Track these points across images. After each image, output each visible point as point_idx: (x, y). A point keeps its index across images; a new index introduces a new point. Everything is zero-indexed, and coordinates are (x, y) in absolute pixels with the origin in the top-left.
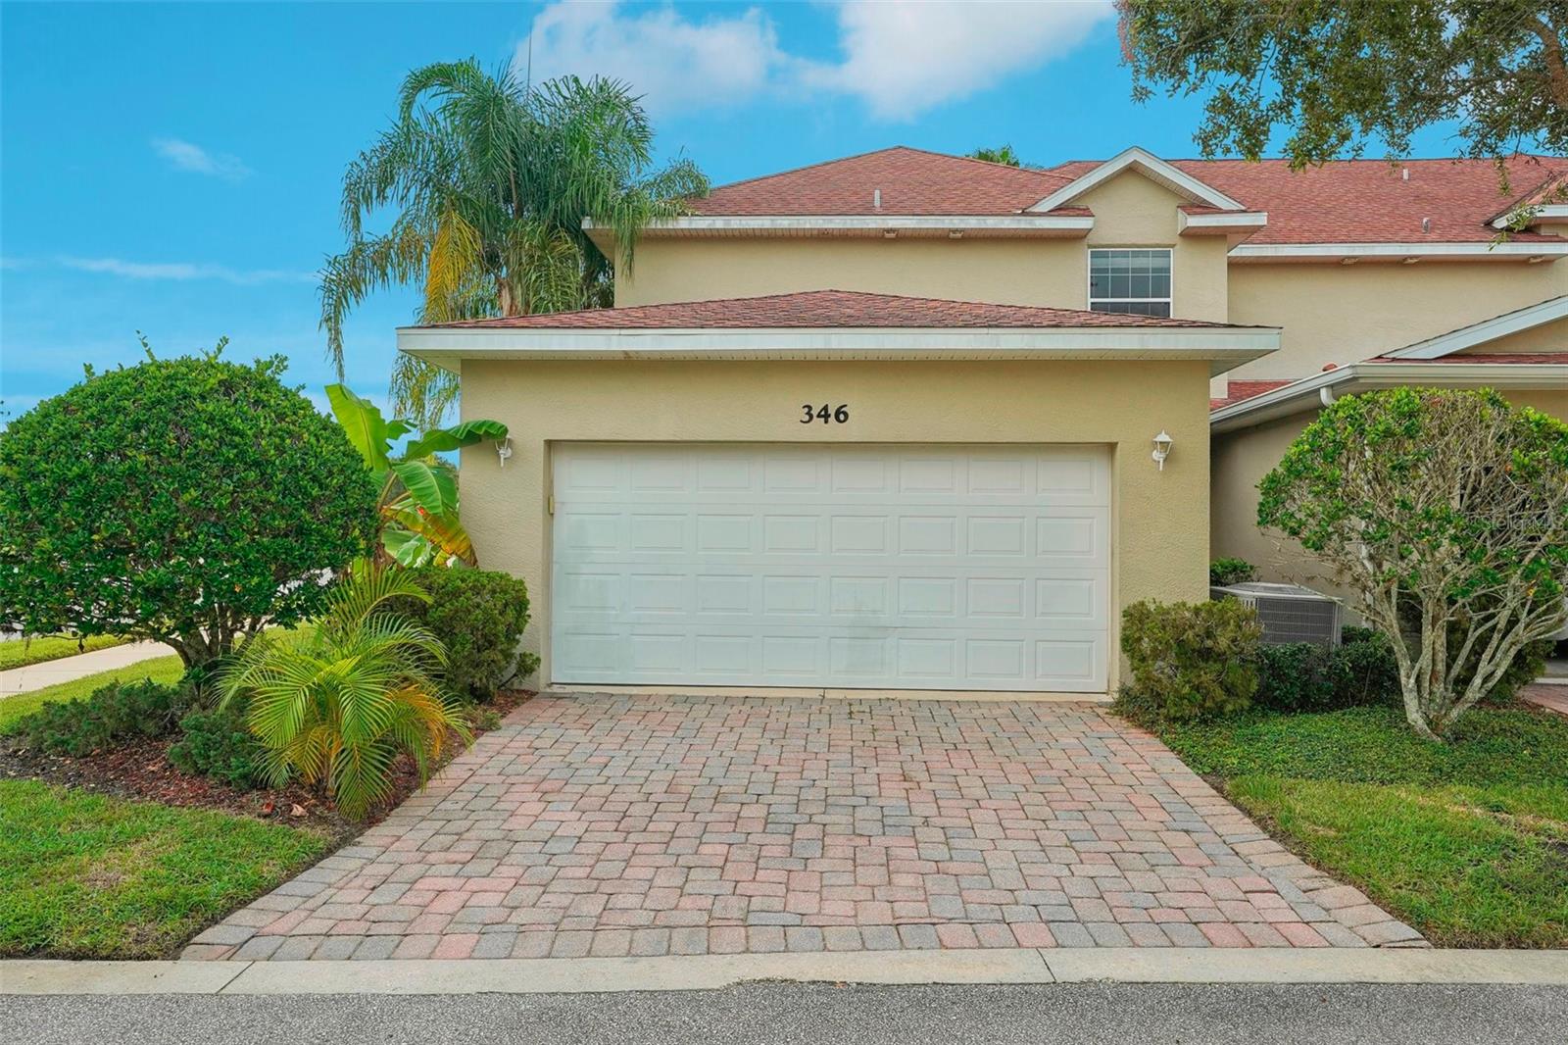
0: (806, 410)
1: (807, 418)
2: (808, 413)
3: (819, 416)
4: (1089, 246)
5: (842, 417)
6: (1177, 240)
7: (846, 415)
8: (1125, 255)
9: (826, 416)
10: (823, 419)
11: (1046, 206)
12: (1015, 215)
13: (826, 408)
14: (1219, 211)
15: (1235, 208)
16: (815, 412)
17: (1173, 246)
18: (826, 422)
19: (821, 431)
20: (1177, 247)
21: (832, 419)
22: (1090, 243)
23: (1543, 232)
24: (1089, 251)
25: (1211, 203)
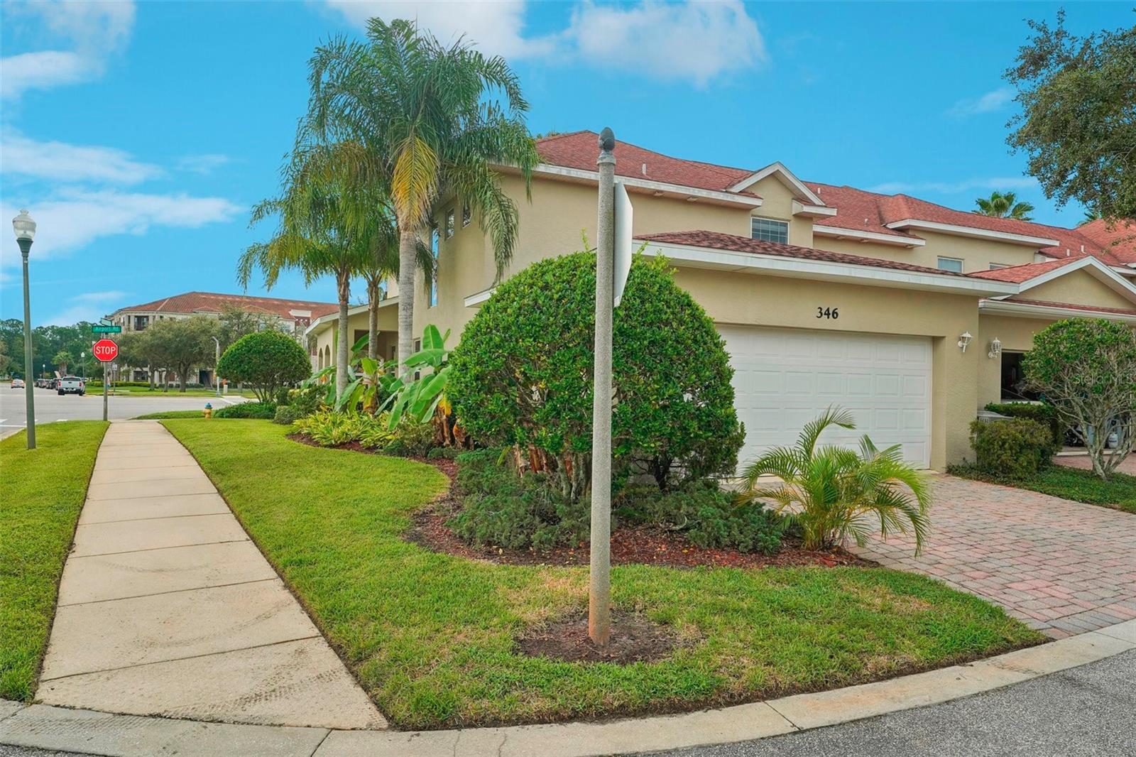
0: (819, 310)
1: (819, 315)
2: (820, 312)
3: (825, 314)
4: (752, 216)
5: (835, 315)
6: (792, 218)
7: (837, 313)
8: (767, 223)
9: (828, 314)
10: (826, 316)
11: (737, 189)
12: (722, 192)
13: (828, 310)
14: (814, 205)
15: (820, 204)
16: (823, 312)
17: (789, 221)
18: (828, 318)
19: (826, 323)
20: (791, 222)
21: (831, 316)
22: (753, 213)
23: (911, 233)
24: (752, 218)
25: (810, 200)
